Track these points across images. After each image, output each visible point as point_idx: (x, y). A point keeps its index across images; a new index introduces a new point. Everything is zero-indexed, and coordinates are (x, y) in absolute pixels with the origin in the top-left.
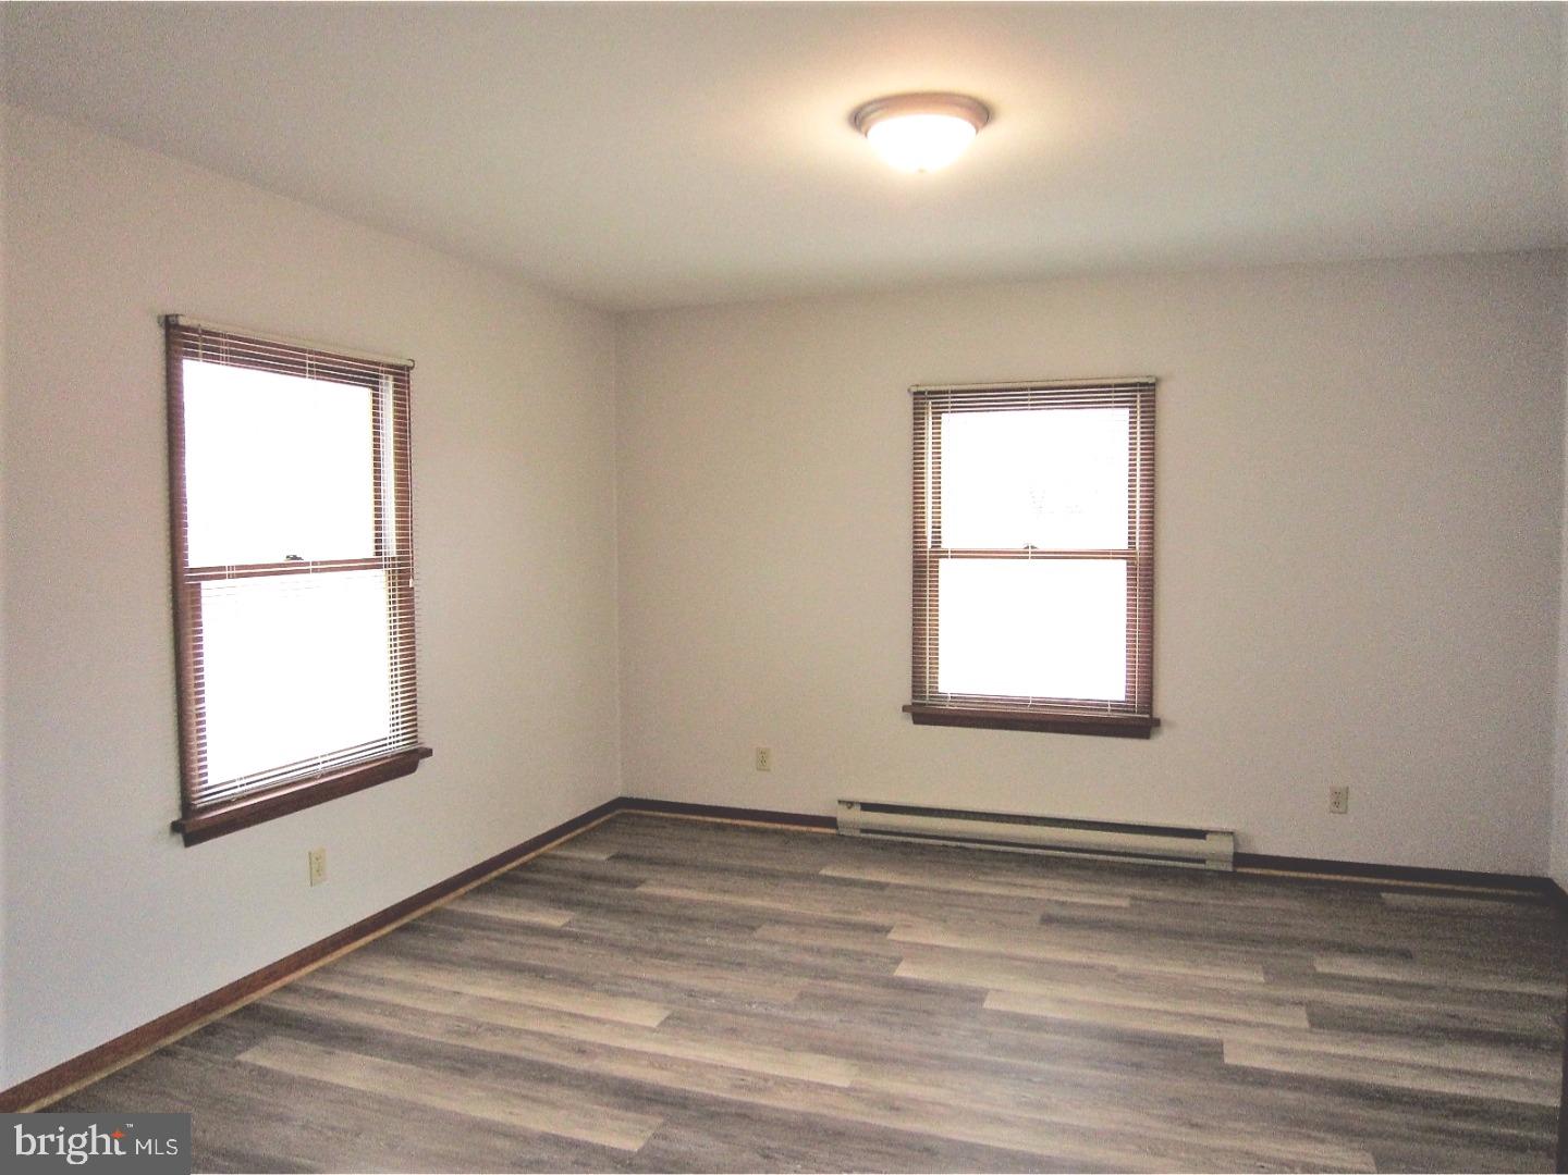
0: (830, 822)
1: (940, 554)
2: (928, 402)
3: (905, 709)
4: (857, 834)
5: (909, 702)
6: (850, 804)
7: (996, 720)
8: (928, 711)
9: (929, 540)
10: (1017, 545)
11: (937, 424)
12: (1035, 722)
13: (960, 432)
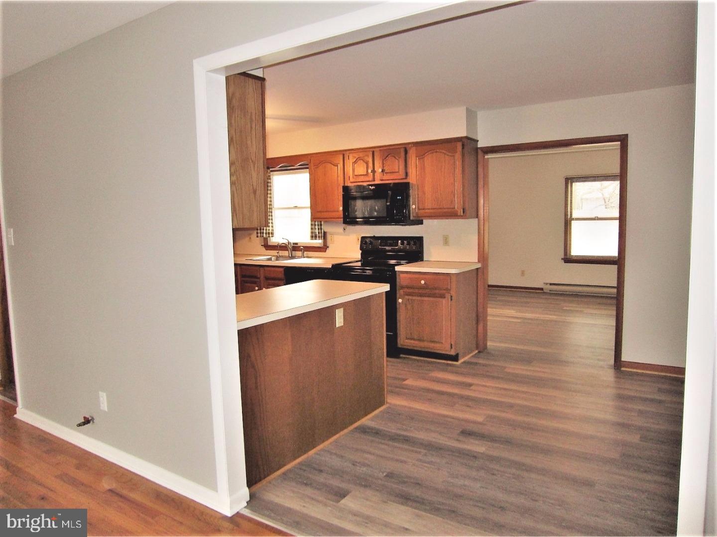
0: (542, 289)
1: (572, 219)
2: (569, 181)
3: (562, 259)
4: (549, 292)
5: (563, 257)
6: (547, 284)
7: (587, 261)
8: (569, 260)
9: (569, 216)
10: (593, 216)
11: (571, 186)
12: (592, 261)
13: (578, 188)
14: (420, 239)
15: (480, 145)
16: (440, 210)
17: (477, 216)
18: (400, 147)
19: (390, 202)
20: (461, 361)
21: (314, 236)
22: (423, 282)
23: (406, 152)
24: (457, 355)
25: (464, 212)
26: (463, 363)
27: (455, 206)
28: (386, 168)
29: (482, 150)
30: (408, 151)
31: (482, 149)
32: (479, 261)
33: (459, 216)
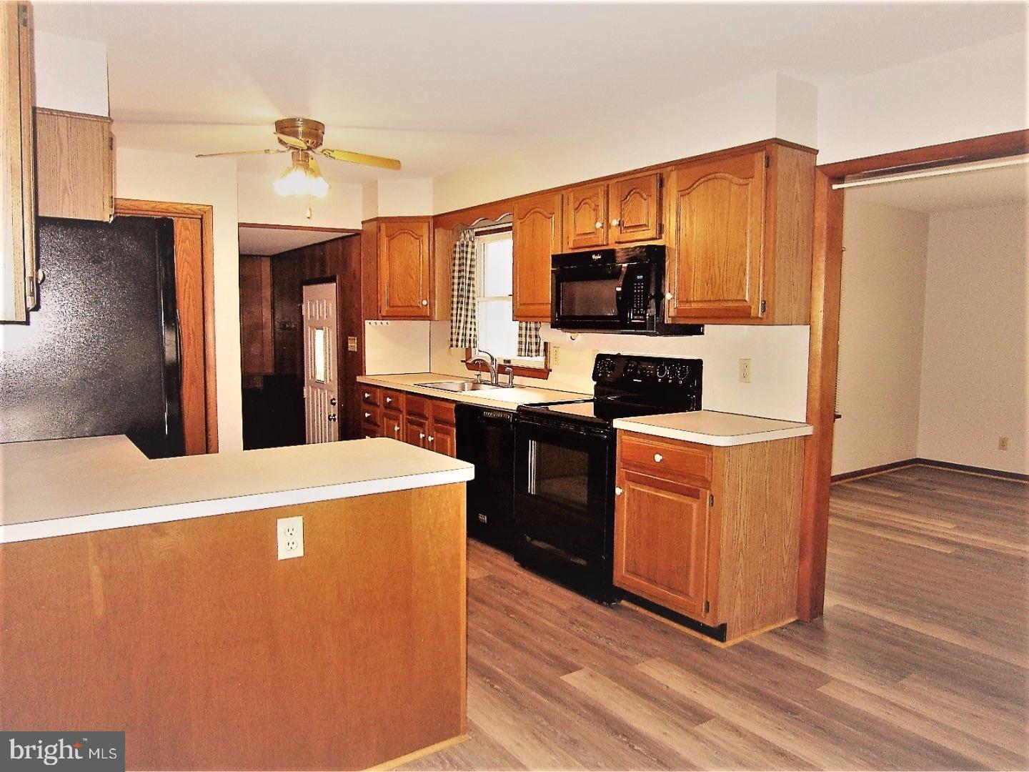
14: (696, 366)
15: (821, 160)
16: (716, 305)
17: (808, 321)
18: (648, 173)
19: (623, 287)
20: (729, 643)
21: (525, 350)
22: (658, 458)
23: (661, 183)
24: (723, 627)
25: (764, 310)
26: (734, 647)
27: (744, 296)
28: (626, 219)
29: (822, 172)
30: (665, 181)
31: (824, 168)
32: (808, 421)
33: (753, 318)
